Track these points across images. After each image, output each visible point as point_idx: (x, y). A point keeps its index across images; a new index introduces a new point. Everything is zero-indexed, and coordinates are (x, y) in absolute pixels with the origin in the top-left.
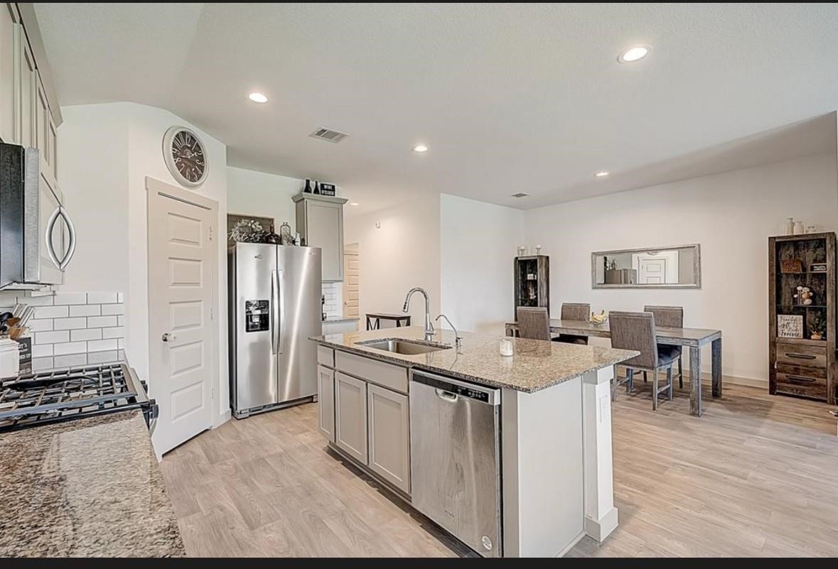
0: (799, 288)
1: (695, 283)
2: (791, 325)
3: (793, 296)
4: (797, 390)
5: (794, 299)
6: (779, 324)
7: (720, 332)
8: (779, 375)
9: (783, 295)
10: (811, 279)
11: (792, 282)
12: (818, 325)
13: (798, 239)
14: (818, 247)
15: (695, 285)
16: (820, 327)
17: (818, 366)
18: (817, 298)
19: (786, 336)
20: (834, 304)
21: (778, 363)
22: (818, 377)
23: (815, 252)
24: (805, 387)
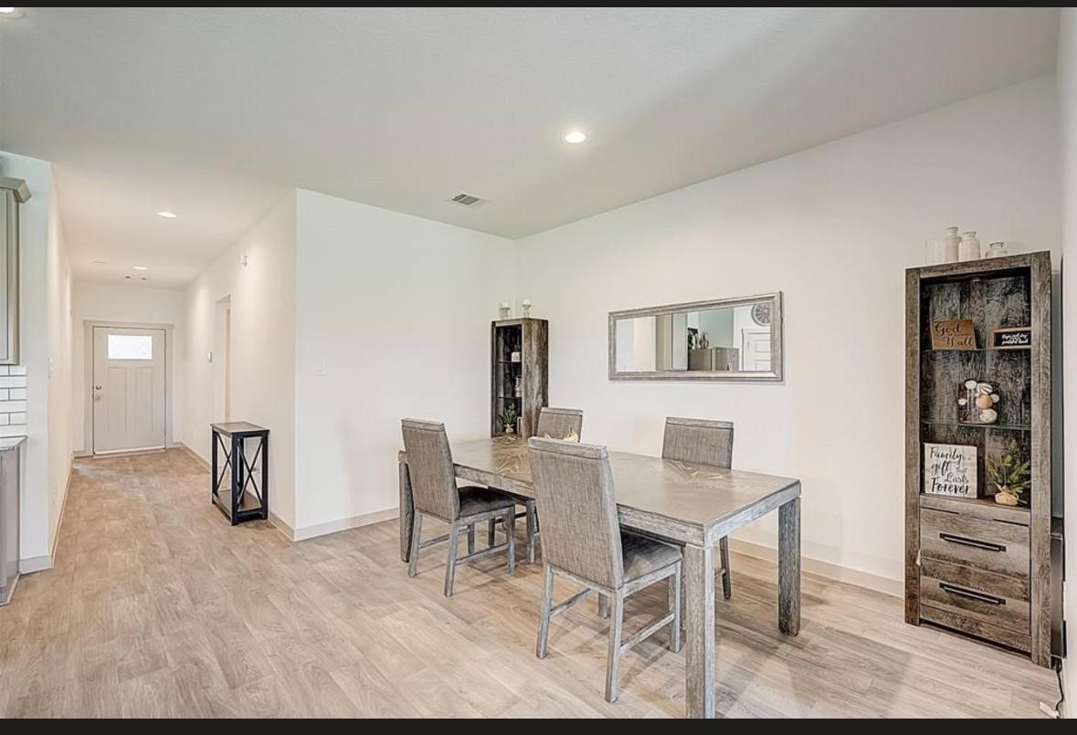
0: (970, 385)
1: (773, 370)
2: (953, 467)
3: (957, 401)
4: (964, 621)
5: (961, 408)
6: (928, 465)
7: (798, 483)
8: (926, 582)
9: (938, 398)
10: (997, 365)
11: (956, 371)
12: (1010, 471)
13: (967, 270)
14: (1011, 292)
15: (773, 375)
16: (1014, 477)
17: (1010, 569)
18: (1008, 408)
19: (942, 492)
20: (1048, 424)
21: (925, 554)
22: (1010, 596)
23: (1003, 304)
24: (980, 616)
